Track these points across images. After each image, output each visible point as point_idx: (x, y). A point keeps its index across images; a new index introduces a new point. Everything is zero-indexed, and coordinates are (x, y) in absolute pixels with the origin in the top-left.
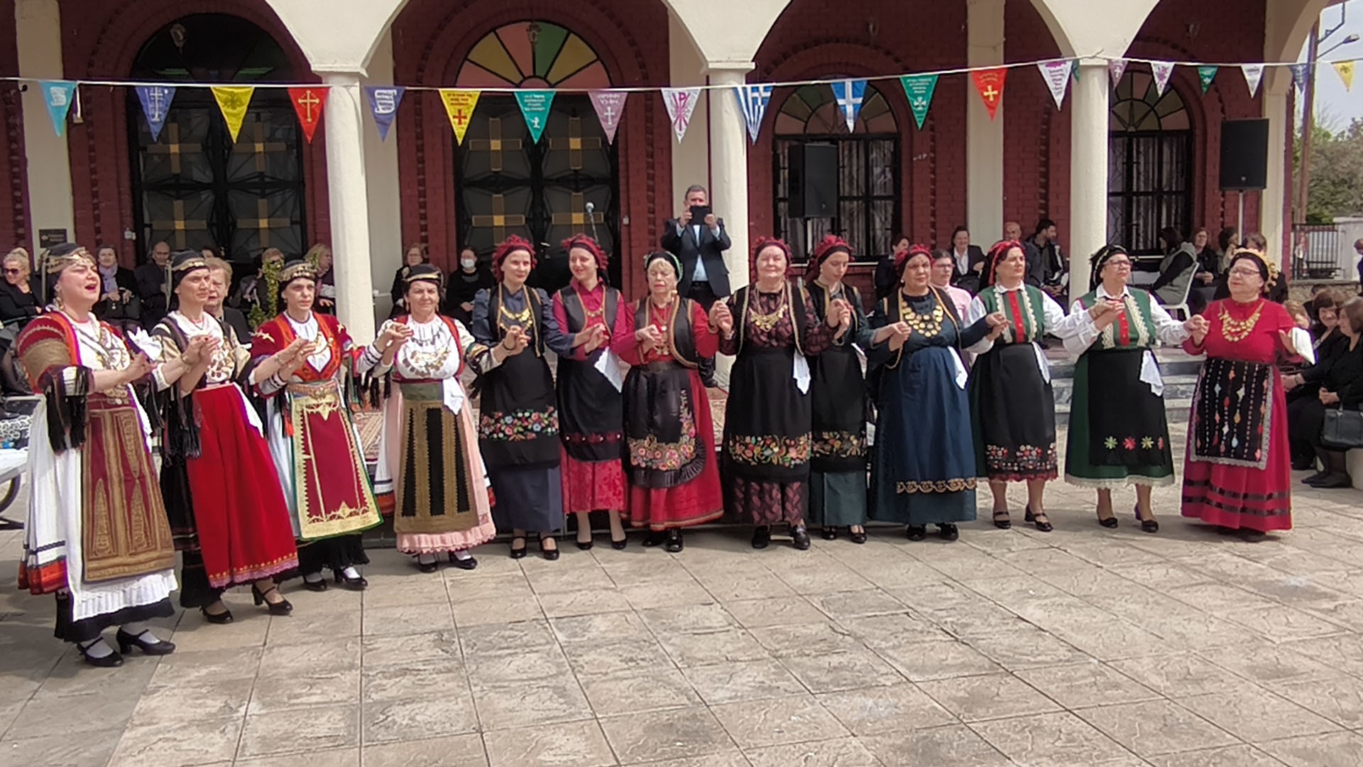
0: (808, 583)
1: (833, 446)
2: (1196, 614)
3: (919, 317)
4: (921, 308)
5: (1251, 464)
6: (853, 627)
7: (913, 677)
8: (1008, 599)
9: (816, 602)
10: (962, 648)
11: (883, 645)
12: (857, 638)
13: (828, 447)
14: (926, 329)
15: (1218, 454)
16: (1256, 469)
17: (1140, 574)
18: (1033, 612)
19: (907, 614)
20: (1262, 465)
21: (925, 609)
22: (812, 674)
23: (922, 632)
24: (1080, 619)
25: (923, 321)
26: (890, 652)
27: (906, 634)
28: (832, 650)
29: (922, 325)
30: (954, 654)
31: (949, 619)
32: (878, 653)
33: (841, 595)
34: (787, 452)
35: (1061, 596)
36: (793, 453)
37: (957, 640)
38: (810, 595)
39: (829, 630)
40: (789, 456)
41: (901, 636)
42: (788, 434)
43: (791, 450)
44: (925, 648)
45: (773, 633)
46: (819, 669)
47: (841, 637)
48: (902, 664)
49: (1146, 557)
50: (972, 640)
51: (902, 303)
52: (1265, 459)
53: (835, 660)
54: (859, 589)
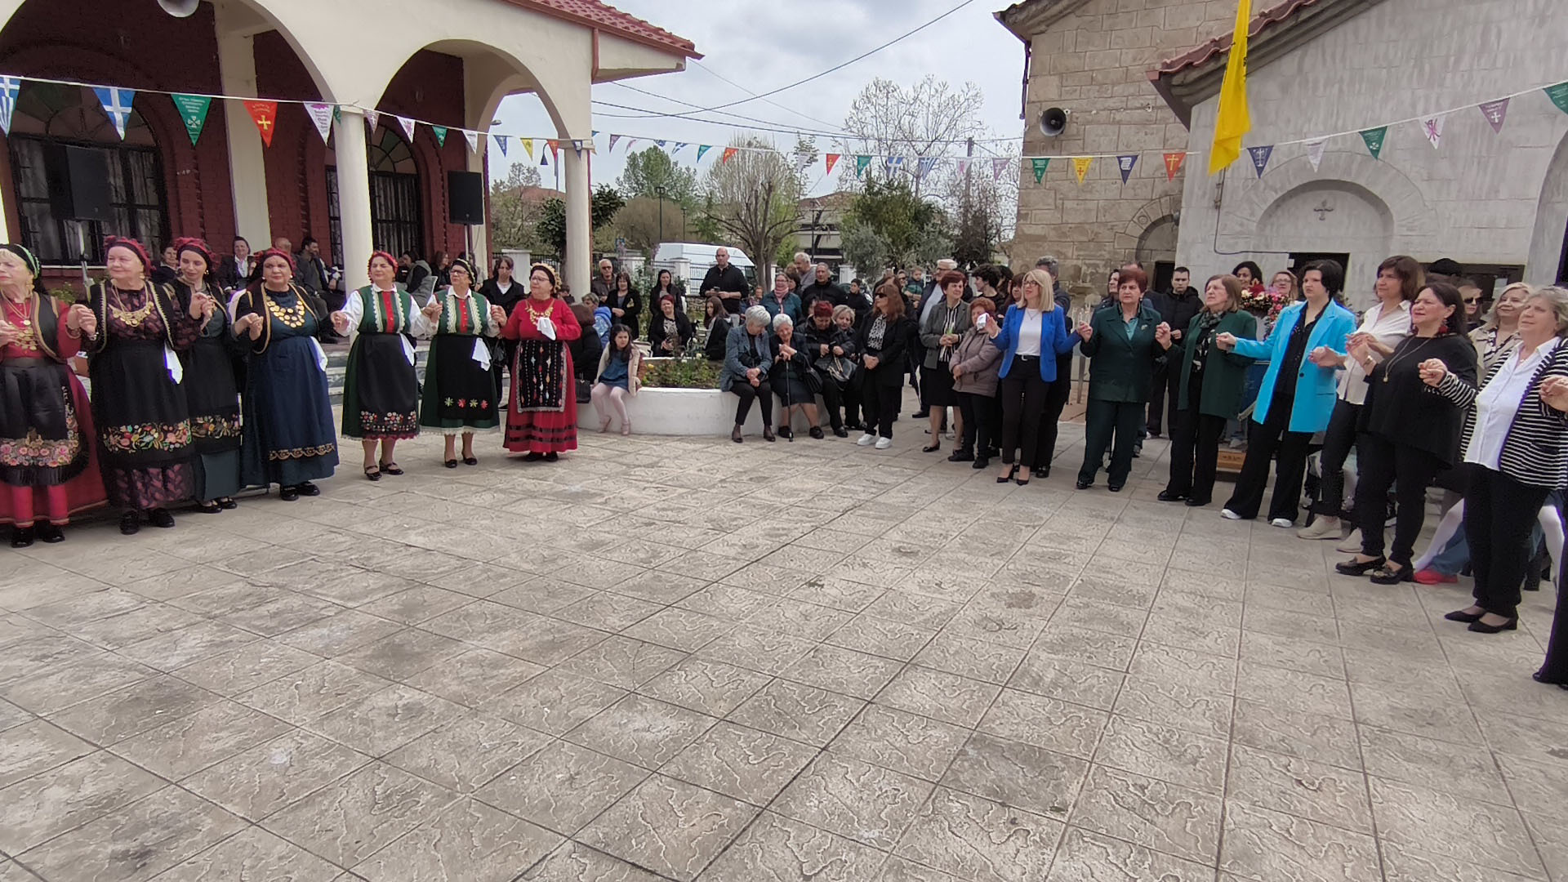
0: (203, 553)
1: (208, 430)
2: (527, 520)
3: (283, 310)
4: (284, 303)
5: (556, 409)
6: (271, 579)
7: (350, 604)
8: (390, 533)
9: (221, 566)
10: (377, 575)
11: (308, 587)
12: (281, 587)
13: (203, 431)
14: (291, 321)
15: (538, 405)
16: (558, 411)
17: (476, 500)
18: (414, 538)
19: (313, 559)
20: (562, 409)
21: (327, 553)
22: (257, 623)
23: (335, 571)
24: (453, 537)
25: (287, 313)
26: (318, 590)
27: (323, 575)
28: (262, 601)
29: (287, 317)
30: (372, 581)
31: (353, 557)
32: (306, 593)
33: (242, 557)
34: (166, 437)
35: (429, 524)
36: (171, 438)
37: (368, 570)
38: (211, 562)
39: (249, 586)
40: (167, 441)
41: (320, 577)
42: (166, 421)
43: (169, 435)
44: (346, 582)
45: (194, 600)
46: (261, 617)
47: (265, 589)
48: (334, 597)
49: (473, 488)
50: (381, 567)
51: (266, 298)
52: (563, 405)
53: (272, 607)
54: (256, 549)
